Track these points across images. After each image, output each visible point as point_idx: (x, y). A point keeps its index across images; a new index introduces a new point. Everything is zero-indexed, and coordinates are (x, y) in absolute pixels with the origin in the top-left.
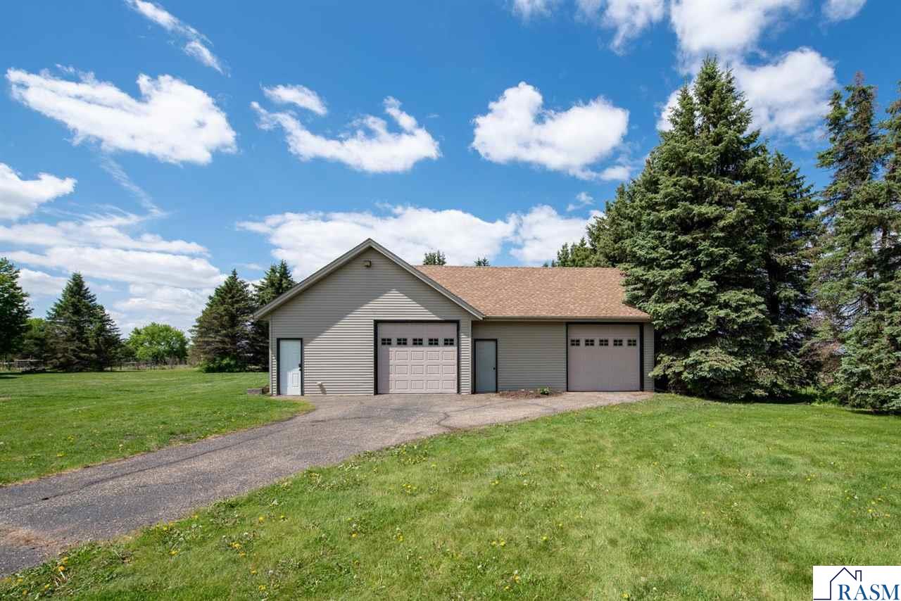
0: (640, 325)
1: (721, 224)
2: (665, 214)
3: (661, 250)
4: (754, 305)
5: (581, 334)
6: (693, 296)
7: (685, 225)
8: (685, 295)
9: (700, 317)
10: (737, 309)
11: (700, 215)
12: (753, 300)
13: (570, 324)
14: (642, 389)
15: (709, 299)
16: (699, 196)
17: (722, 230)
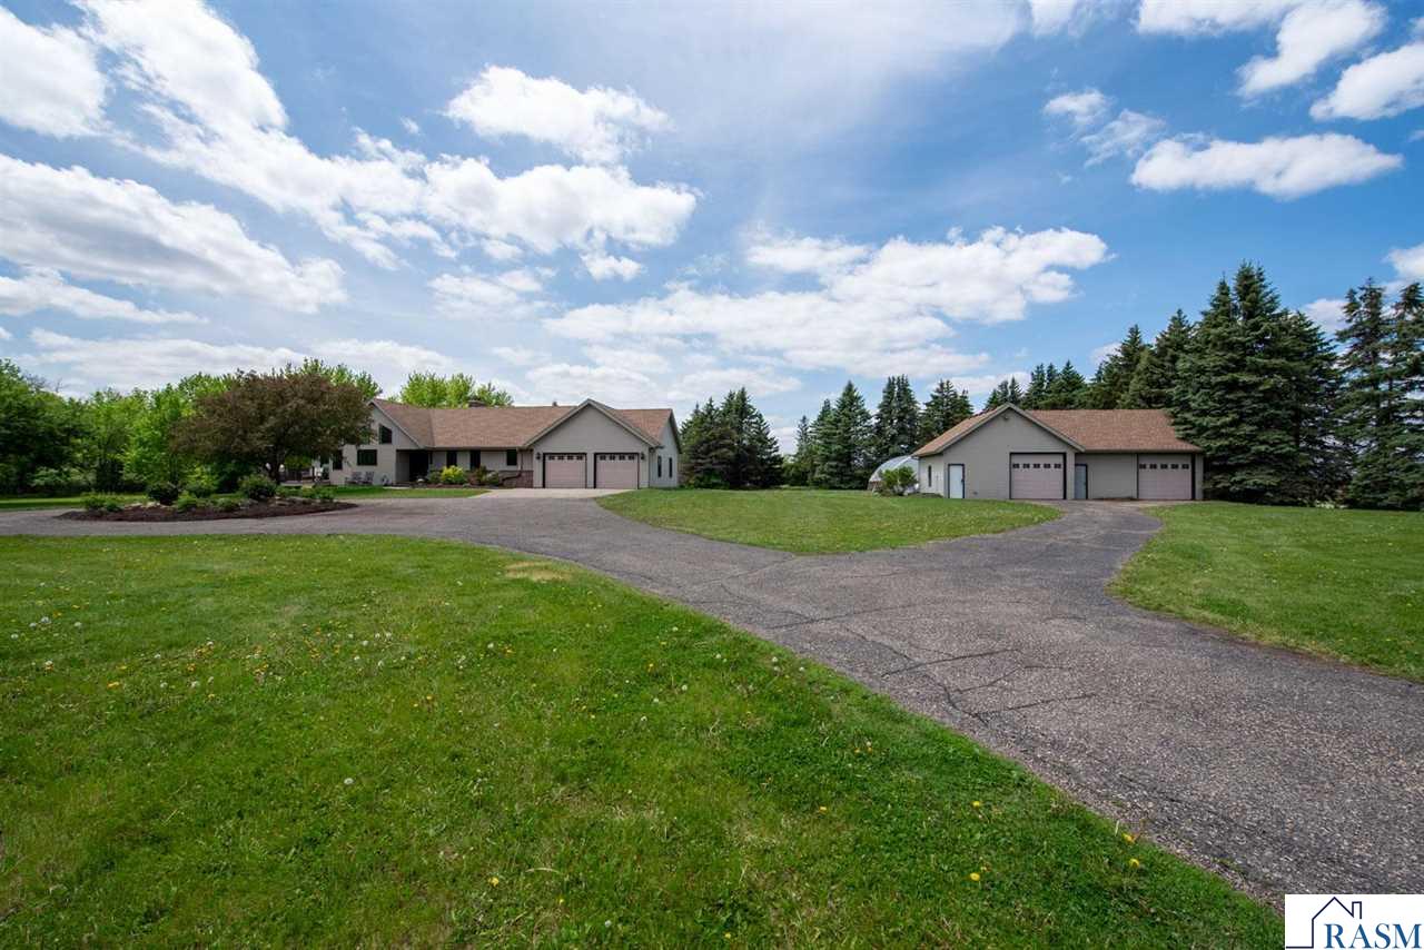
0: (1192, 455)
1: (1261, 388)
2: (1215, 380)
3: (1210, 403)
4: (1287, 442)
5: (1147, 462)
6: (1240, 436)
7: (1232, 386)
8: (1233, 436)
9: (1245, 450)
10: (1274, 445)
11: (1244, 382)
12: (1286, 439)
13: (1139, 454)
14: (1193, 498)
15: (1251, 438)
16: (1240, 366)
17: (1261, 392)
